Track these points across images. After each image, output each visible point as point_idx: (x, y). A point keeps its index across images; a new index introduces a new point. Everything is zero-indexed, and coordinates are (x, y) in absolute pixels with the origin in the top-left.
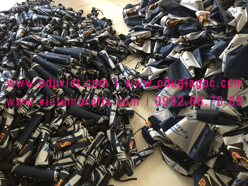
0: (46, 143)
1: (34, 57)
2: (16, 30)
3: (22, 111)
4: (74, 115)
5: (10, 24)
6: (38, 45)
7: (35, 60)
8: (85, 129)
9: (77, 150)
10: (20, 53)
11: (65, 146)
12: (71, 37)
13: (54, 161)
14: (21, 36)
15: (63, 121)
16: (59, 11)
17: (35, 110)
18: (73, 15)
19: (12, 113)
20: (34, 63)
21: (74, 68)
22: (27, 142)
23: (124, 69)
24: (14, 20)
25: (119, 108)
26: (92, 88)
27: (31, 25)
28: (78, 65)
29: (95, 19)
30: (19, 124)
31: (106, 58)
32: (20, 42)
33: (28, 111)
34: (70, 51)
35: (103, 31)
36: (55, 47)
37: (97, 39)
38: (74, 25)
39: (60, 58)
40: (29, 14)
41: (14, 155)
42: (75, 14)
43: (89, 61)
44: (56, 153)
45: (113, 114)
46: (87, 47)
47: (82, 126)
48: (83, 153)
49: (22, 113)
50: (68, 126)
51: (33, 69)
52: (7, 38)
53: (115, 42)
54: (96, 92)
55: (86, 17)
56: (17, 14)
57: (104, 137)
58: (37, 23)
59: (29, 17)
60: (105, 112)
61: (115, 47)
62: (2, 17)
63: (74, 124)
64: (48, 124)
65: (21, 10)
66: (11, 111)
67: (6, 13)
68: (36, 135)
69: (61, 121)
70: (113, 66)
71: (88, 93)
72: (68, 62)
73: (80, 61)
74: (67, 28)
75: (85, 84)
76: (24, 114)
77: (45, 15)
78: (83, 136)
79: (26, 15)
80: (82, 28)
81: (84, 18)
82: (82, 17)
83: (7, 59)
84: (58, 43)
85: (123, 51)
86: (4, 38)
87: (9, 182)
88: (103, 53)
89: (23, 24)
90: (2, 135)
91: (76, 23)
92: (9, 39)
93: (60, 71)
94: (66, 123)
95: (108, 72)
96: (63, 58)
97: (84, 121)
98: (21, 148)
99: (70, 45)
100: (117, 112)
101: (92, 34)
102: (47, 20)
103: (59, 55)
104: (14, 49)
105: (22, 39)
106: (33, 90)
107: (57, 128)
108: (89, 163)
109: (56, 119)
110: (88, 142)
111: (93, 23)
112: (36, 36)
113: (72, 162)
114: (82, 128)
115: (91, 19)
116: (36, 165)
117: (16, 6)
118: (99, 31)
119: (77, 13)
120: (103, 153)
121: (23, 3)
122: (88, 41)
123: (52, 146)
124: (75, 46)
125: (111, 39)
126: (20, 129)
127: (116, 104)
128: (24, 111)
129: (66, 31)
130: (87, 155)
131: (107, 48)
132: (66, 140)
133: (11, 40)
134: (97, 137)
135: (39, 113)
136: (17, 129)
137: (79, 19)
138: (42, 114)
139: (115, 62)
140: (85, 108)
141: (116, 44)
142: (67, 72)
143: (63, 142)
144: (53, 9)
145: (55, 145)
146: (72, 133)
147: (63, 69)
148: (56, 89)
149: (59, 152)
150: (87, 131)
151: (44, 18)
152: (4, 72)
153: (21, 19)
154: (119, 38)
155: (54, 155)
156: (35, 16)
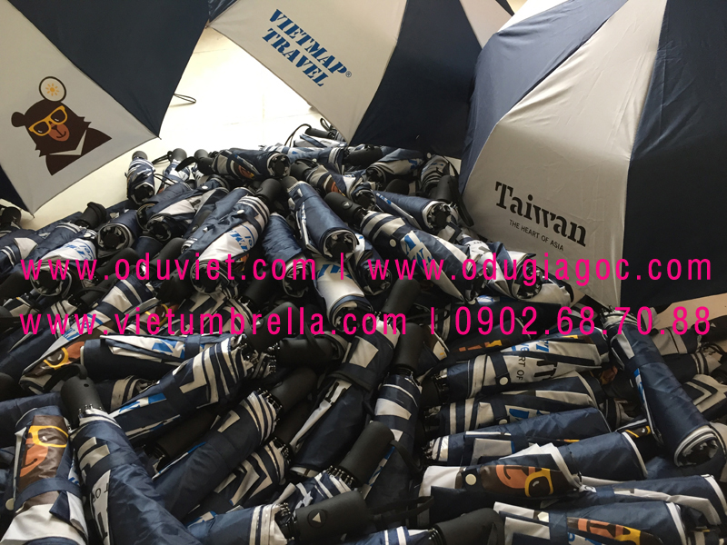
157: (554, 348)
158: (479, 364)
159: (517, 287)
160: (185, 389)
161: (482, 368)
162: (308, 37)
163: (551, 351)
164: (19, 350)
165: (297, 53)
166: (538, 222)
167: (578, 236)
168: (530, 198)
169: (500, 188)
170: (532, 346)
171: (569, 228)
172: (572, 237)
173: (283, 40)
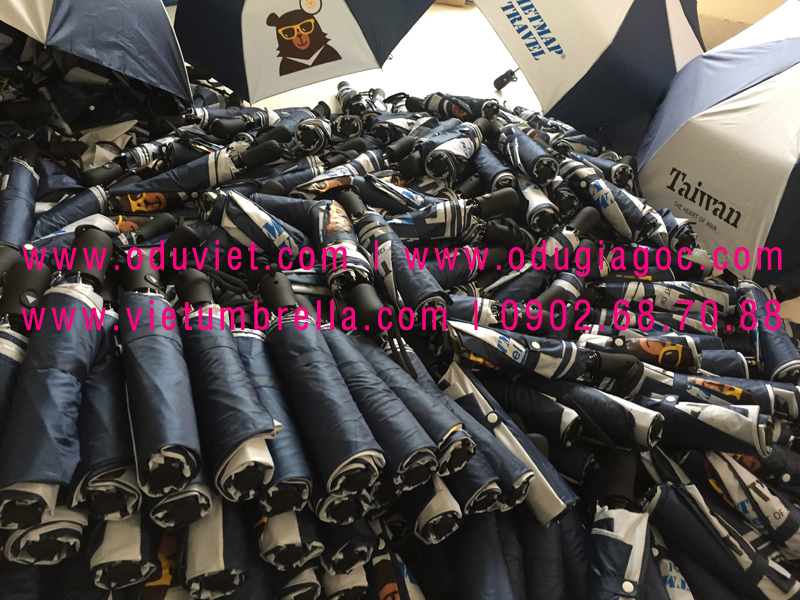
157: (695, 288)
158: (632, 286)
159: (676, 241)
160: (428, 221)
161: (635, 289)
162: (539, 17)
163: (692, 289)
164: (288, 175)
165: (526, 27)
166: (700, 205)
167: (732, 220)
168: (700, 184)
169: (675, 173)
170: (678, 284)
171: (727, 211)
172: (727, 220)
173: (517, 14)
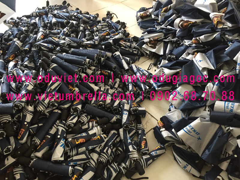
0: (62, 139)
1: (53, 58)
2: (36, 33)
3: (41, 108)
4: (88, 113)
5: (31, 27)
6: (56, 47)
7: (54, 61)
8: (99, 127)
9: (90, 147)
10: (40, 54)
11: (79, 143)
12: (87, 39)
13: (69, 157)
14: (41, 39)
15: (78, 119)
16: (77, 15)
17: (53, 108)
18: (89, 18)
19: (32, 110)
20: (53, 64)
21: (89, 68)
22: (44, 138)
23: (136, 70)
24: (35, 23)
25: (132, 107)
26: (106, 88)
27: (51, 28)
28: (93, 66)
29: (110, 22)
30: (38, 121)
31: (120, 60)
32: (40, 44)
33: (46, 108)
34: (86, 52)
35: (117, 33)
36: (72, 49)
37: (111, 41)
38: (90, 28)
39: (77, 59)
40: (49, 18)
41: (33, 150)
42: (91, 18)
43: (103, 62)
44: (71, 150)
45: (125, 114)
46: (102, 49)
47: (96, 124)
48: (96, 151)
49: (41, 110)
50: (83, 124)
51: (52, 69)
52: (28, 41)
53: (128, 44)
54: (109, 92)
55: (102, 20)
56: (37, 18)
57: (117, 135)
58: (56, 26)
59: (48, 20)
60: (118, 111)
61: (128, 48)
62: (24, 21)
63: (88, 122)
64: (64, 122)
65: (42, 14)
66: (31, 108)
67: (28, 17)
68: (53, 131)
69: (76, 118)
70: (126, 67)
71: (102, 93)
72: (84, 63)
73: (95, 62)
74: (83, 31)
75: (99, 83)
76: (43, 112)
77: (64, 19)
78: (97, 133)
79: (46, 19)
80: (97, 31)
81: (99, 22)
82: (97, 20)
83: (28, 60)
84: (75, 45)
85: (136, 52)
86: (26, 41)
87: (27, 176)
88: (117, 54)
89: (43, 27)
90: (22, 131)
91: (92, 26)
92: (30, 42)
93: (77, 71)
94: (81, 121)
95: (121, 73)
96: (80, 59)
97: (98, 119)
98: (39, 143)
99: (86, 47)
100: (129, 111)
101: (107, 37)
102: (65, 24)
103: (76, 56)
104: (34, 50)
105: (42, 41)
106: (51, 89)
107: (73, 125)
108: (102, 160)
109: (72, 117)
110: (101, 140)
111: (108, 26)
112: (55, 38)
113: (86, 158)
114: (96, 126)
115: (106, 22)
116: (52, 160)
117: (37, 10)
118: (113, 33)
119: (93, 17)
120: (116, 151)
121: (44, 8)
122: (103, 43)
123: (67, 142)
124: (90, 47)
125: (125, 41)
126: (38, 125)
127: (128, 104)
128: (43, 109)
129: (82, 33)
130: (101, 153)
131: (121, 49)
132: (81, 137)
133: (32, 42)
134: (110, 135)
135: (56, 111)
136: (36, 126)
137: (95, 22)
138: (59, 112)
139: (128, 63)
140: (99, 107)
141: (129, 46)
142: (83, 72)
143: (78, 139)
144: (71, 14)
145: (71, 142)
146: (86, 131)
147: (79, 69)
148: (72, 88)
149: (74, 149)
150: (101, 129)
151: (63, 22)
152: (25, 72)
153: (41, 23)
154: (132, 41)
155: (69, 151)
156: (54, 20)
